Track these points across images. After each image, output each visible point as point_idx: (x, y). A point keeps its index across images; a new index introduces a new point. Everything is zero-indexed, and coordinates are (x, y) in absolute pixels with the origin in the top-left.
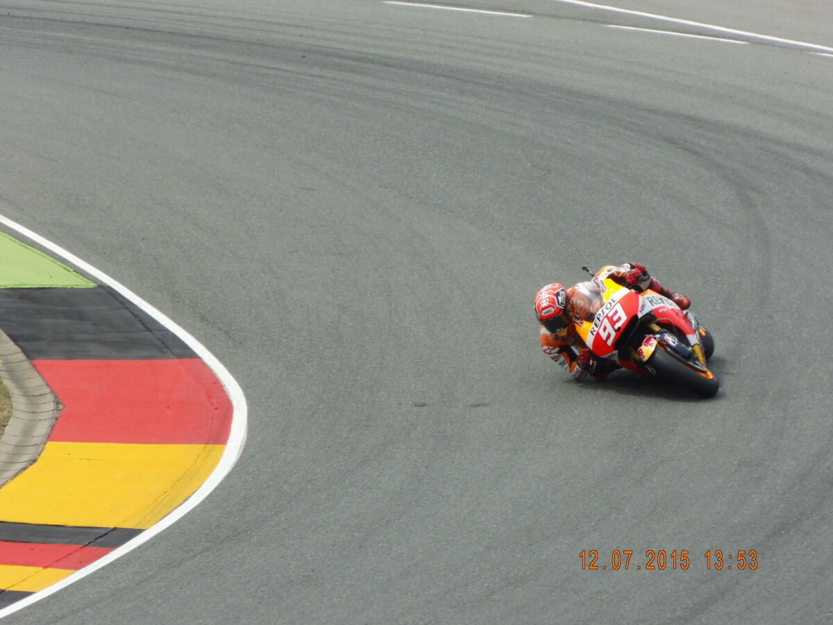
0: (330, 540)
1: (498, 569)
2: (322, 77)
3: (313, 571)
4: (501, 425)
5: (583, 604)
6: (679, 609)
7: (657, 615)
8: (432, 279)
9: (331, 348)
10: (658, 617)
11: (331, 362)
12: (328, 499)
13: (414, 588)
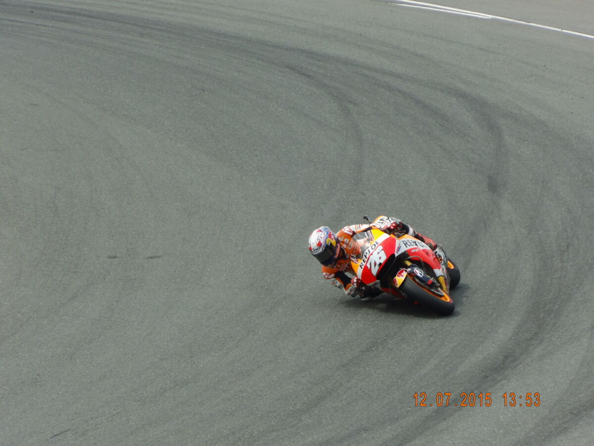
0: (50, 353)
1: (168, 374)
2: (45, 26)
3: (38, 375)
4: (170, 271)
5: (229, 400)
6: (299, 403)
7: (283, 408)
8: (120, 168)
9: (50, 217)
10: (283, 409)
11: (50, 227)
12: (48, 324)
13: (109, 387)
